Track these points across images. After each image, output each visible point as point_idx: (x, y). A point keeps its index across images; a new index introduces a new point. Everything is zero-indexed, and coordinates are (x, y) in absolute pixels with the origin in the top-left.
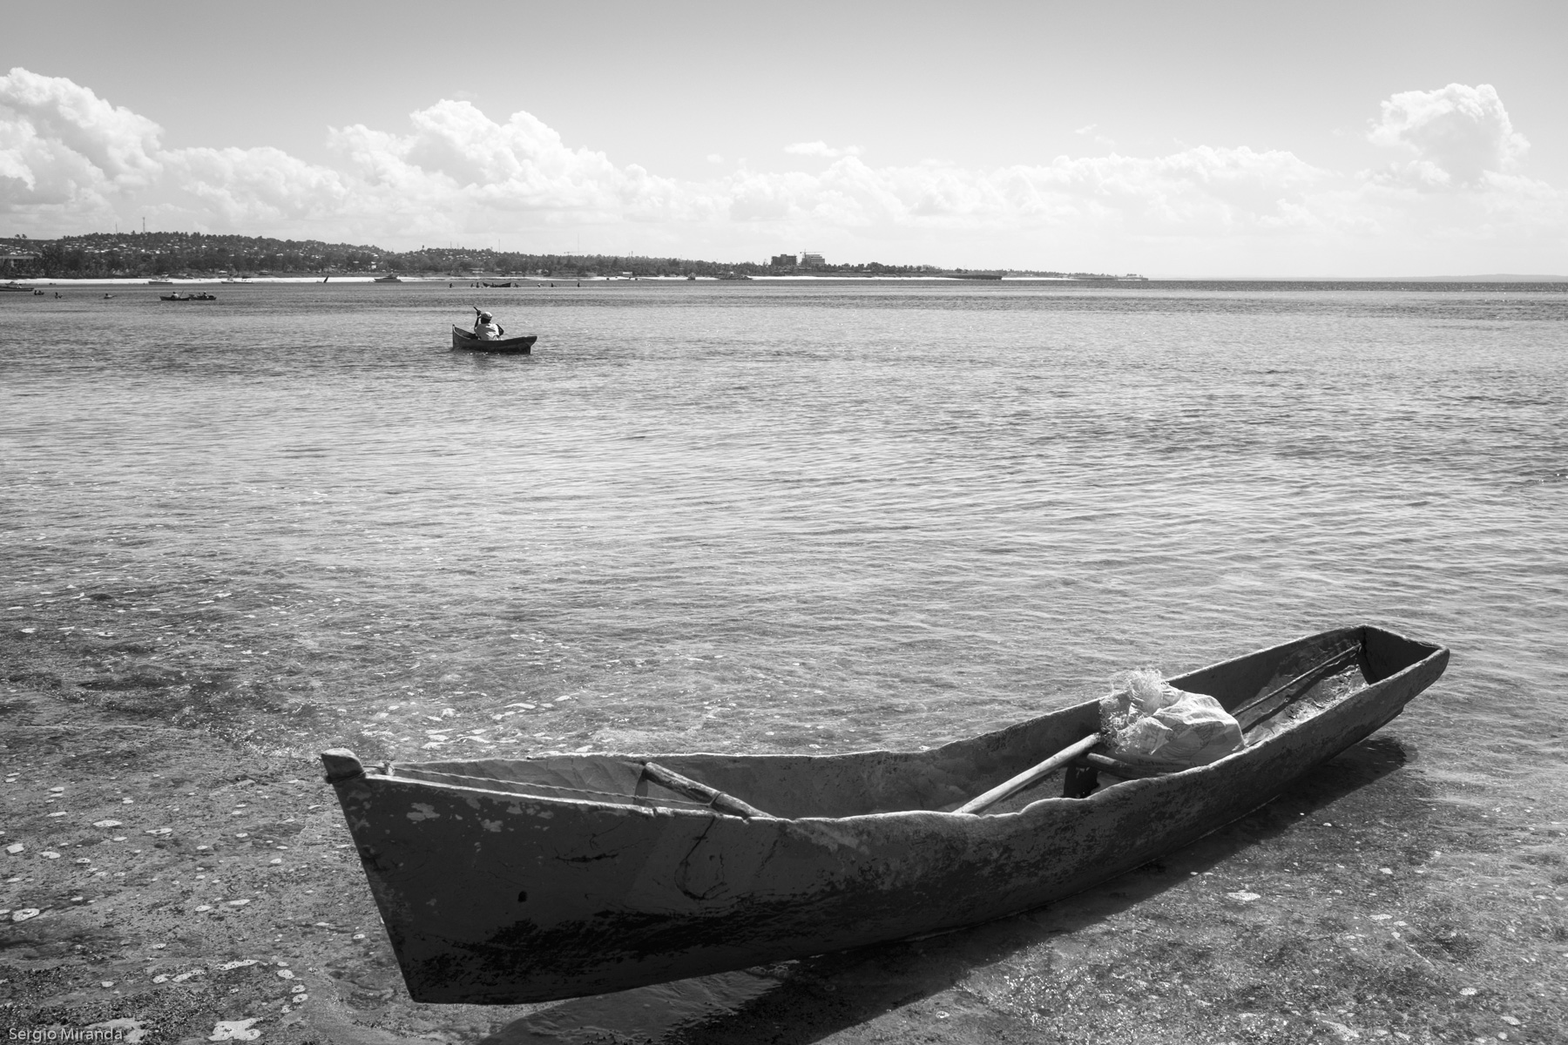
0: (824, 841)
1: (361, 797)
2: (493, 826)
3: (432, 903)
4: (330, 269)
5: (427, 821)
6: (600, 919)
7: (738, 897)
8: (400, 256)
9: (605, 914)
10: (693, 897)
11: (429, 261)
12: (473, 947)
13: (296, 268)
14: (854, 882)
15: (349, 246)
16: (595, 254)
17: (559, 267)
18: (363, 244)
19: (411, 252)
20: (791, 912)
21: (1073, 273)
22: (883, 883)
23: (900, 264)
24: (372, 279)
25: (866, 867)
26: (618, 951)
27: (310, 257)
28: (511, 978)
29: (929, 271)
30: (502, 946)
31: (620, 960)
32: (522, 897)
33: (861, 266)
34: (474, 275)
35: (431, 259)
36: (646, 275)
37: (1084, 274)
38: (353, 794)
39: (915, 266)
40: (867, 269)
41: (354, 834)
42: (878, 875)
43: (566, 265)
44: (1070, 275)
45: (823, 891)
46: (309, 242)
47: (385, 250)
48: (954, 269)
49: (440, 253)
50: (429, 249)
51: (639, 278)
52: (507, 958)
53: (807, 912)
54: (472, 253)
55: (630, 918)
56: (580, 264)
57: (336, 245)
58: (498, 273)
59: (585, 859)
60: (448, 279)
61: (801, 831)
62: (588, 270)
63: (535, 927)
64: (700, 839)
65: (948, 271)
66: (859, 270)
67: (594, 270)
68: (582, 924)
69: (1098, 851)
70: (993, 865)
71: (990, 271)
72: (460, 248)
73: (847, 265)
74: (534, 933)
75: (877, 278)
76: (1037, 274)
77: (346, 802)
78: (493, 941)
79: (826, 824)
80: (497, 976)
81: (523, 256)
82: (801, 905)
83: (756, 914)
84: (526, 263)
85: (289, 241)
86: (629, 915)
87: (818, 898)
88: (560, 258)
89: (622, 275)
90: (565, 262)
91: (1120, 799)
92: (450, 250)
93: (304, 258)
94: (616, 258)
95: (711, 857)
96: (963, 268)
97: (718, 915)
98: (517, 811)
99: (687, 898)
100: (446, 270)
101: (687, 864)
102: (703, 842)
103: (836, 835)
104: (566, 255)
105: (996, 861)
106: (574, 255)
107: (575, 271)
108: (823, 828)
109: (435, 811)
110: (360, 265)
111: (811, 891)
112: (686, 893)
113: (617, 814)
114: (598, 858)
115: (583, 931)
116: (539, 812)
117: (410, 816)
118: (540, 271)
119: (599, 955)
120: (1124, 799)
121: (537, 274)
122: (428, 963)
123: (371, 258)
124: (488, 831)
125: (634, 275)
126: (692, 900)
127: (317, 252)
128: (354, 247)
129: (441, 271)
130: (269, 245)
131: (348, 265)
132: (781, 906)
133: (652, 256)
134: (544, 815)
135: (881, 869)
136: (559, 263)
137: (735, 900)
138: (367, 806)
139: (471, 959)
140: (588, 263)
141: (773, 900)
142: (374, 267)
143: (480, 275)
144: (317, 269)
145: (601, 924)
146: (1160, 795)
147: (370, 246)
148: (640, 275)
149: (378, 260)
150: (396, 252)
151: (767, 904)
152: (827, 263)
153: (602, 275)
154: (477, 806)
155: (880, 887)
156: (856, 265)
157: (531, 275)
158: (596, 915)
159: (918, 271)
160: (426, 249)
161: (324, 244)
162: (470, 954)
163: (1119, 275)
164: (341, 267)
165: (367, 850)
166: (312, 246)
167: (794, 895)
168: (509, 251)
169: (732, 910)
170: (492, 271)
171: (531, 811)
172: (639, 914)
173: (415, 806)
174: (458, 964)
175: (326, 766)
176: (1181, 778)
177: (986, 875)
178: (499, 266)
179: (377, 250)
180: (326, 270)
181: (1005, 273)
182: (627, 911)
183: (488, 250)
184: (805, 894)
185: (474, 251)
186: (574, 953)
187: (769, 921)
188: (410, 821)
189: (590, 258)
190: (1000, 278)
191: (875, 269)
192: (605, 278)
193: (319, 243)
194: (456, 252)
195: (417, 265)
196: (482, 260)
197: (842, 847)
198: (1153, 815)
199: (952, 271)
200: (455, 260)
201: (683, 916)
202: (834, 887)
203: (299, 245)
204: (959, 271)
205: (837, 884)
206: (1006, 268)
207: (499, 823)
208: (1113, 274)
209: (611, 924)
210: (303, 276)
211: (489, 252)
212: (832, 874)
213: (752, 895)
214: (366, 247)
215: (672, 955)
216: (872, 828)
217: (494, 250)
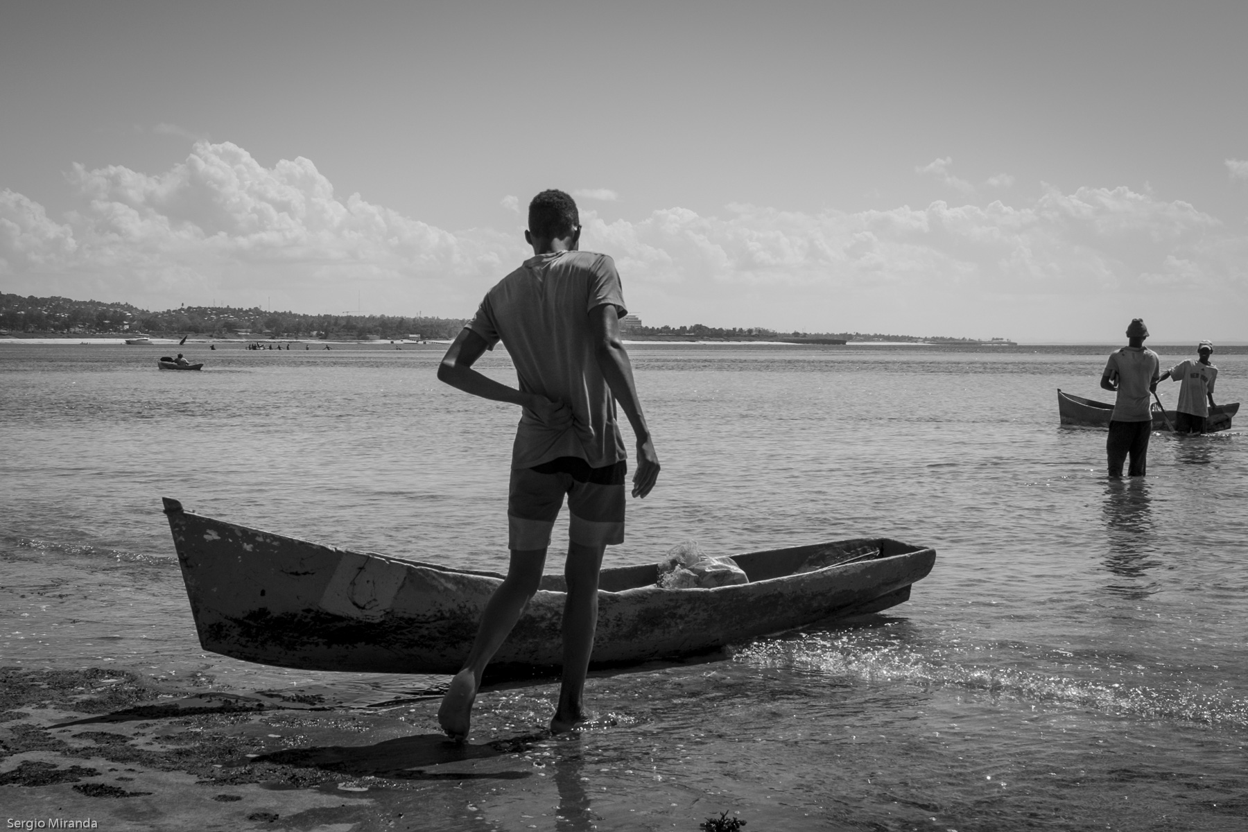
0: (435, 583)
1: (181, 523)
2: (248, 547)
3: (215, 590)
4: (77, 329)
5: (214, 540)
6: (305, 614)
7: (384, 611)
8: (156, 314)
9: (308, 611)
10: (359, 607)
11: (189, 321)
12: (236, 620)
13: (38, 328)
14: (455, 613)
15: (99, 303)
16: (378, 314)
17: (336, 329)
18: (115, 301)
19: (169, 311)
20: (417, 627)
21: (930, 336)
22: (473, 618)
23: (727, 326)
24: (123, 341)
25: (462, 605)
26: (316, 638)
27: (54, 315)
28: (256, 644)
29: (762, 335)
30: (251, 622)
31: (317, 644)
32: (263, 593)
33: (683, 329)
34: (240, 337)
35: (191, 318)
36: (435, 338)
37: (942, 338)
38: (177, 521)
39: (745, 328)
40: (689, 332)
41: (176, 544)
42: (470, 612)
43: (344, 327)
44: (925, 339)
45: (435, 615)
46: (53, 299)
47: (140, 308)
48: (791, 332)
49: (202, 312)
50: (190, 308)
51: (428, 342)
52: (254, 631)
53: (427, 629)
54: (238, 312)
55: (322, 616)
56: (361, 325)
57: (85, 303)
58: (267, 335)
59: (297, 574)
60: (211, 341)
61: (420, 573)
62: (370, 332)
63: (269, 613)
64: (361, 569)
65: (784, 335)
66: (681, 333)
67: (377, 332)
68: (295, 615)
69: (625, 629)
70: (548, 622)
71: (833, 335)
72: (225, 306)
73: (667, 328)
74: (269, 617)
75: (702, 343)
76: (888, 338)
77: (174, 525)
78: (246, 618)
79: (436, 572)
80: (248, 641)
81: (295, 316)
82: (422, 623)
83: (395, 624)
84: (299, 323)
85: (31, 297)
86: (322, 613)
87: (433, 619)
88: (337, 318)
89: (409, 338)
90: (344, 323)
91: (640, 597)
92: (213, 309)
93: (48, 317)
94: (402, 319)
95: (368, 582)
96: (801, 332)
97: (373, 621)
98: (260, 539)
99: (355, 607)
100: (208, 331)
101: (355, 584)
102: (363, 571)
103: (443, 581)
104: (345, 315)
105: (550, 619)
106: (353, 315)
107: (355, 333)
108: (434, 575)
109: (219, 535)
110: (111, 325)
111: (428, 614)
112: (355, 604)
113: (314, 547)
114: (305, 574)
115: (296, 620)
116: (272, 541)
117: (206, 537)
118: (315, 333)
119: (305, 639)
120: (642, 597)
121: (311, 337)
122: (211, 626)
123: (124, 317)
124: (245, 550)
125: (422, 338)
126: (357, 609)
127: (63, 310)
128: (104, 305)
129: (203, 332)
130: (9, 301)
131: (98, 325)
132: (410, 621)
133: (443, 317)
134: (275, 543)
135: (472, 608)
136: (336, 324)
137: (382, 613)
138: (184, 529)
139: (234, 627)
140: (369, 325)
141: (406, 616)
142: (127, 327)
143: (246, 337)
144: (61, 328)
145: (306, 617)
146: (671, 600)
147: (123, 303)
148: (430, 338)
149: (132, 320)
150: (151, 311)
151: (402, 618)
152: (644, 325)
153: (385, 338)
154: (240, 534)
155: (472, 620)
156: (677, 328)
157: (304, 337)
158: (303, 611)
159: (750, 335)
160: (185, 307)
161: (70, 301)
162: (234, 625)
163: (983, 339)
164: (90, 327)
165: (182, 554)
166: (56, 303)
167: (418, 615)
168: (280, 311)
169: (382, 619)
170: (260, 332)
171: (268, 540)
172: (328, 614)
173: (208, 531)
174: (227, 630)
175: (164, 504)
176: (686, 592)
177: (543, 627)
178: (268, 327)
179: (130, 308)
180: (72, 330)
181: (850, 337)
182: (321, 611)
183: (256, 308)
184: (424, 615)
185: (241, 310)
186: (291, 634)
187: (404, 631)
188: (205, 540)
189: (372, 319)
190: (844, 343)
191: (700, 332)
192: (389, 342)
193: (65, 300)
194: (219, 311)
195: (175, 325)
196: (249, 320)
197: (446, 589)
198: (666, 613)
199: (788, 335)
200: (218, 320)
201: (352, 619)
202: (442, 614)
203: (43, 302)
204: (796, 334)
205: (444, 613)
206: (852, 332)
207: (251, 545)
208: (976, 338)
209: (312, 618)
210: (46, 337)
211: (257, 311)
212: (441, 605)
213: (393, 611)
214: (118, 305)
215: (347, 648)
216: (466, 582)
217: (263, 309)
